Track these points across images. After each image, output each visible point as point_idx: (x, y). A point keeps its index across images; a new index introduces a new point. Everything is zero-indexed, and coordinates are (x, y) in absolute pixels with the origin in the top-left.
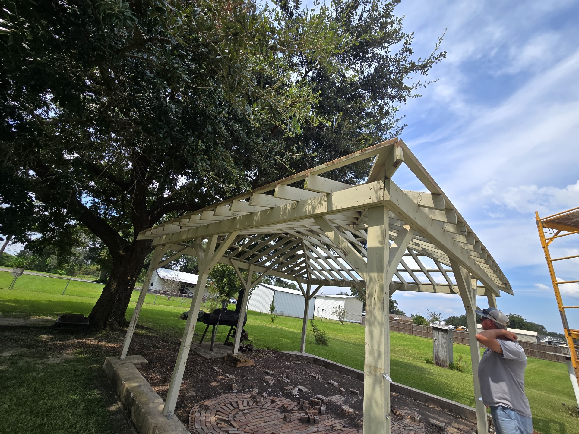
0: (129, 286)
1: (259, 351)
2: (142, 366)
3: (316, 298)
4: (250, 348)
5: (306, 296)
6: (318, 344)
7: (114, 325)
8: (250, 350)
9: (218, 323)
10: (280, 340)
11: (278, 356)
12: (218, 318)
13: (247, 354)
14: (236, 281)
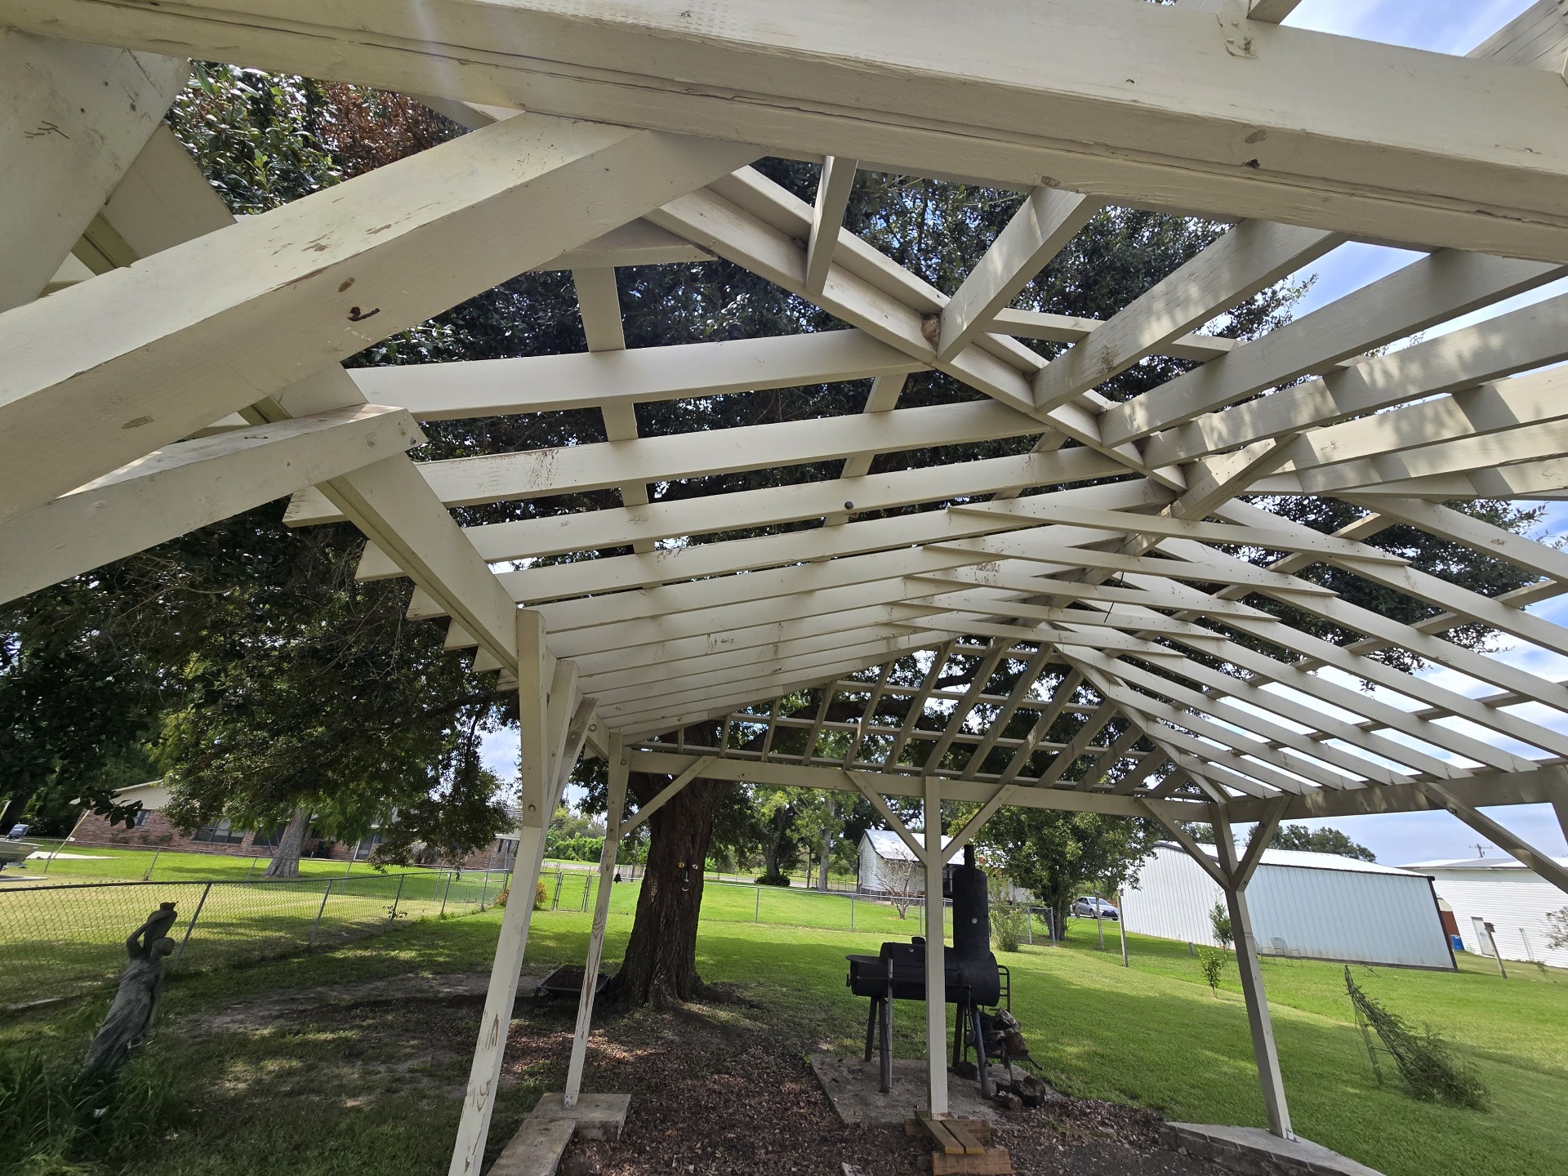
0: (685, 885)
1: (1064, 1110)
2: (605, 1133)
3: (1433, 878)
4: (1028, 1092)
5: (1220, 875)
6: (1419, 1095)
7: (664, 996)
8: (1030, 1102)
9: (890, 991)
10: (1209, 1064)
11: (1155, 1142)
12: (887, 974)
13: (1009, 1119)
14: (1065, 844)
